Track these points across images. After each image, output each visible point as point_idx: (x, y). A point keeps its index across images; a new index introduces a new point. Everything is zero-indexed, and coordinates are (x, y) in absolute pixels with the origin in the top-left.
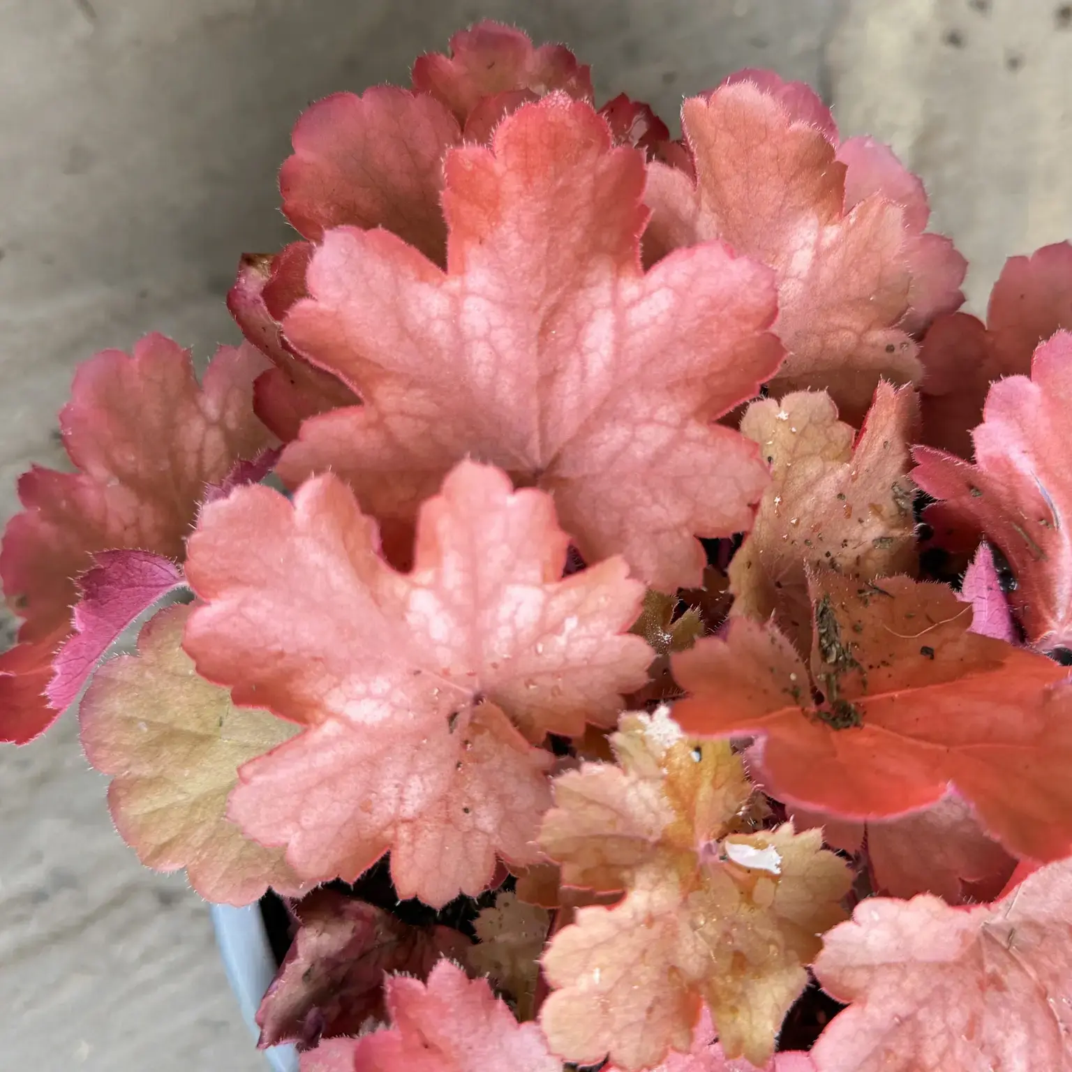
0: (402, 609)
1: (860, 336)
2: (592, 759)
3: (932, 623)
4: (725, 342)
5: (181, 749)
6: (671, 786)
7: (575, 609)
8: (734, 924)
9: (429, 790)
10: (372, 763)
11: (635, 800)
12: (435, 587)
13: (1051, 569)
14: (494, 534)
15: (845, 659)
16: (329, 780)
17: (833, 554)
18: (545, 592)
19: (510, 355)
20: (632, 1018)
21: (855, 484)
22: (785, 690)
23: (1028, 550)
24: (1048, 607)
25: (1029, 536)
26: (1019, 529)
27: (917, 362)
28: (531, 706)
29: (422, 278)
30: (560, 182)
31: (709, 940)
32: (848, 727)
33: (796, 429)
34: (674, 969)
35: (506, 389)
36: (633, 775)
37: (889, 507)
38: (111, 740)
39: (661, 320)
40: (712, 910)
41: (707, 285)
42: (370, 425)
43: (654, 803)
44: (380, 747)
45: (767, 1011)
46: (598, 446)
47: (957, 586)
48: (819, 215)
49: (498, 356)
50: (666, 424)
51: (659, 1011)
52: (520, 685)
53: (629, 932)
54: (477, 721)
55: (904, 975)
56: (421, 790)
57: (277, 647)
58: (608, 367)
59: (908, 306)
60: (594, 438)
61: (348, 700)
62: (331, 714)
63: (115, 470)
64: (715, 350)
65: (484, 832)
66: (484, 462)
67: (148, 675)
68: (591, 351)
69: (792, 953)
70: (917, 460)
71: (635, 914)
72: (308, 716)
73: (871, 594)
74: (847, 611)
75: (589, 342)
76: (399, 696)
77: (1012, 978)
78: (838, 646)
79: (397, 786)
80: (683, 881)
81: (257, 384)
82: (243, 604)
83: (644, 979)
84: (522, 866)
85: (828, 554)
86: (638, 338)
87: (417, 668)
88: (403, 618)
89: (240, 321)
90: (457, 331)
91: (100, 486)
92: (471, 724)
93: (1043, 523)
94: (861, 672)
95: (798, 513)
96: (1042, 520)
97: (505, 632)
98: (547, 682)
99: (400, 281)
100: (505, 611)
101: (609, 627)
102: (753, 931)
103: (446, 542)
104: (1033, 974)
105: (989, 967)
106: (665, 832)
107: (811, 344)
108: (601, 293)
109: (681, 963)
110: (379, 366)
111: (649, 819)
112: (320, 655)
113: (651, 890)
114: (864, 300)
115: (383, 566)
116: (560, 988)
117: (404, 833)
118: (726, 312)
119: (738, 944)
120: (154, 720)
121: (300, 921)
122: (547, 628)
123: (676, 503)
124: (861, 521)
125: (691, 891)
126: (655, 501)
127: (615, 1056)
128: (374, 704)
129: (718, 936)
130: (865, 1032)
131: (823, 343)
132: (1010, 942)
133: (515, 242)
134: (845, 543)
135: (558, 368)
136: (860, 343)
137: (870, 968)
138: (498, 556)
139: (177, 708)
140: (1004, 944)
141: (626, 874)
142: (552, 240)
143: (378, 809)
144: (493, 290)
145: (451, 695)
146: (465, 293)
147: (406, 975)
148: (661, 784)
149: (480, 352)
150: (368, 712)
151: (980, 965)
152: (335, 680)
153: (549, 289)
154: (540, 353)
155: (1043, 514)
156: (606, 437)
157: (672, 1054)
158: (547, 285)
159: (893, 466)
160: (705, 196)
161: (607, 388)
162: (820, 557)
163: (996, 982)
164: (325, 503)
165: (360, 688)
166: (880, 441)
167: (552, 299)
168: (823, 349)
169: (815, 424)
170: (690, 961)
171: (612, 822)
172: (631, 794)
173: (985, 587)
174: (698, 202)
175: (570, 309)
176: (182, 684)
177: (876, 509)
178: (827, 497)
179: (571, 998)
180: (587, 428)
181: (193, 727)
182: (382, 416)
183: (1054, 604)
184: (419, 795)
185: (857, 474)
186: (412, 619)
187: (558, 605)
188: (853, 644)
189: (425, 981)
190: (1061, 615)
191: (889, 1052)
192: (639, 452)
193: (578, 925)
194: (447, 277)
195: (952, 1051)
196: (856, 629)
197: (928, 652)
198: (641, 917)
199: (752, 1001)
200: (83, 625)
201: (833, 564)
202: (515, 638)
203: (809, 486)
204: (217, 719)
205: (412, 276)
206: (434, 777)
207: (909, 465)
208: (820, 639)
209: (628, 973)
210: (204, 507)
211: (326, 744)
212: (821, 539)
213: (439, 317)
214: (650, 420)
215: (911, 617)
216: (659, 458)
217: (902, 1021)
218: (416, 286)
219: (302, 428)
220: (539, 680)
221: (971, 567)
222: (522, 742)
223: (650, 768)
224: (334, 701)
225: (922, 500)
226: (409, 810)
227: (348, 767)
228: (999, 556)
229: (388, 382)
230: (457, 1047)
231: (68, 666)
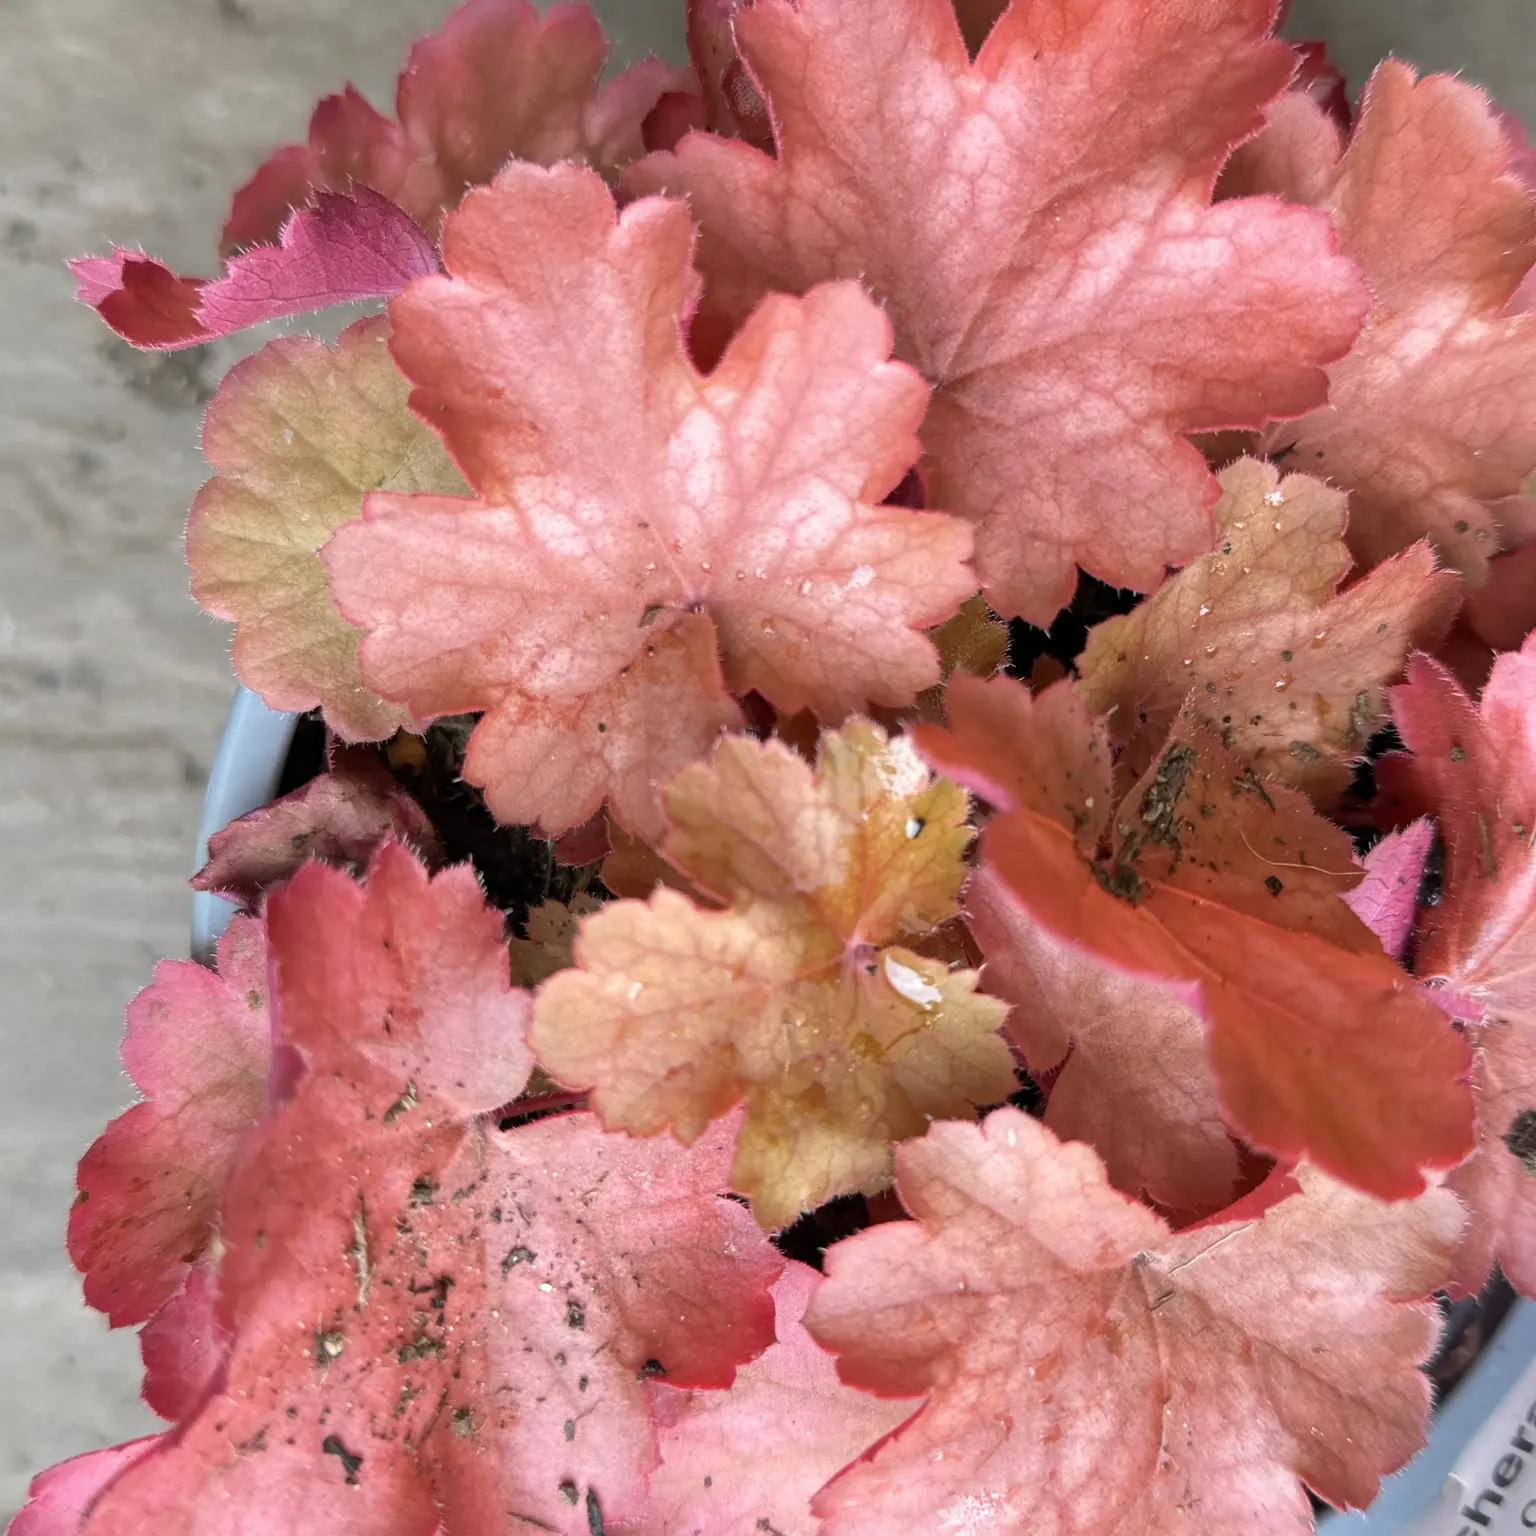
0: (671, 426)
1: (1436, 486)
2: (788, 740)
3: (1304, 863)
4: (1261, 350)
5: (317, 486)
6: (862, 842)
7: (879, 561)
8: (835, 1052)
9: (574, 676)
10: (527, 601)
11: (809, 826)
12: (727, 421)
13: (1491, 897)
14: (835, 399)
15: (1167, 830)
16: (466, 587)
17: (1233, 723)
18: (854, 513)
19: (988, 219)
20: (647, 1067)
21: (1314, 652)
22: (1069, 808)
23: (1479, 861)
24: (1460, 945)
25: (1492, 841)
26: (1484, 828)
27: (1485, 564)
28: (755, 652)
29: (939, 54)
30: (1177, 45)
31: (794, 1047)
32: (1118, 896)
33: (1283, 526)
34: (731, 1047)
35: (959, 257)
36: (824, 794)
37: (1339, 715)
38: (242, 429)
39: (1198, 278)
40: (821, 1018)
41: (1280, 269)
42: (768, 193)
43: (829, 846)
44: (547, 587)
45: (812, 1173)
46: (1027, 390)
47: (1363, 849)
48: (1474, 297)
49: (973, 209)
50: (1126, 410)
51: (682, 1080)
52: (756, 619)
53: (707, 965)
54: (679, 631)
55: (1003, 1239)
56: (563, 671)
57: (499, 383)
58: (1096, 300)
59: (1516, 492)
60: (1027, 379)
61: (543, 501)
62: (512, 503)
63: (440, 145)
64: (1241, 353)
65: (607, 765)
66: (876, 298)
67: (331, 380)
68: (1088, 266)
69: (883, 1126)
70: (1411, 677)
71: (724, 949)
72: (486, 485)
73: (1249, 790)
74: (1206, 786)
75: (1093, 255)
76: (604, 540)
77: (1135, 1344)
78: (1169, 809)
79: (538, 646)
80: (806, 960)
81: (666, 98)
82: (489, 305)
83: (688, 1033)
84: (629, 831)
85: (1227, 719)
86: (1157, 284)
87: (646, 518)
88: (667, 440)
89: (692, 18)
90: (942, 150)
91: (411, 154)
92: (671, 631)
93: (1519, 829)
94: (1178, 857)
95: (1223, 640)
96: (1518, 824)
97: (776, 539)
98: (792, 634)
99: (911, 45)
100: (793, 510)
101: (905, 611)
102: (854, 1075)
103: (771, 368)
104: (1165, 1361)
105: (1115, 1313)
106: (821, 889)
107: (1367, 456)
108: (1144, 204)
109: (743, 1047)
110: (823, 134)
111: (812, 859)
112: (542, 426)
113: (761, 936)
114: (1464, 447)
115: (681, 347)
116: (586, 969)
117: (513, 704)
118: (1283, 317)
119: (826, 1078)
120: (307, 437)
121: (331, 767)
122: (830, 567)
123: (1078, 513)
124: (1293, 706)
125: (809, 978)
126: (1055, 496)
127: (601, 1096)
128: (571, 528)
129: (808, 1052)
130: (915, 1273)
131: (1383, 463)
132: (1159, 1302)
133: (1079, 84)
134: (1256, 720)
135: (1037, 266)
136: (1426, 497)
137: (968, 1200)
138: (823, 430)
139: (340, 437)
140: (1151, 1299)
141: (743, 894)
142: (1124, 107)
143: (501, 659)
144: (1015, 121)
145: (667, 583)
146: (980, 106)
147: (414, 851)
148: (851, 830)
149: (953, 193)
150: (557, 532)
151: (1106, 1301)
152: (542, 466)
153: (1085, 164)
154: (1025, 236)
155: (1526, 819)
156: (1043, 385)
157: (667, 1133)
158: (1085, 157)
159: (1374, 668)
160: (1345, 183)
161: (1080, 326)
162: (1215, 716)
163: (1112, 1339)
164: (658, 236)
165: (564, 496)
166: (1379, 618)
167: (1079, 178)
168: (1377, 472)
169: (1310, 532)
170: (757, 1053)
171: (766, 830)
172: (808, 815)
173: (1397, 873)
174: (1333, 181)
175: (1096, 201)
176: (363, 412)
177: (1322, 706)
178: (1269, 644)
179: (590, 992)
180: (1025, 362)
181: (346, 469)
182: (789, 192)
183: (1470, 944)
184: (558, 675)
185: (1324, 639)
186: (676, 448)
187: (860, 542)
188: (1188, 824)
189: (432, 874)
190: (1471, 964)
191: (928, 1316)
192: (1072, 427)
193: (649, 907)
194: (970, 70)
195: (1007, 1375)
196: (1203, 811)
197: (1274, 885)
198: (731, 959)
199: (801, 1145)
200: (292, 242)
201: (1225, 734)
202: (784, 555)
203: (1256, 614)
204: (379, 477)
205: (929, 44)
206: (590, 664)
207: (1397, 679)
208: (1152, 786)
209: (674, 1012)
210: (514, 163)
211: (488, 538)
212: (1230, 693)
213: (931, 118)
214: (1108, 395)
215: (1282, 842)
216: (1092, 446)
217: (966, 1293)
218: (926, 61)
219: (685, 138)
220: (781, 625)
221: (1394, 835)
222: (717, 678)
223: (850, 800)
224: (525, 491)
225: (1385, 740)
226: (536, 685)
227: (495, 585)
228: (1439, 851)
229: (821, 159)
230: (422, 972)
231: (246, 278)
